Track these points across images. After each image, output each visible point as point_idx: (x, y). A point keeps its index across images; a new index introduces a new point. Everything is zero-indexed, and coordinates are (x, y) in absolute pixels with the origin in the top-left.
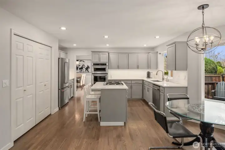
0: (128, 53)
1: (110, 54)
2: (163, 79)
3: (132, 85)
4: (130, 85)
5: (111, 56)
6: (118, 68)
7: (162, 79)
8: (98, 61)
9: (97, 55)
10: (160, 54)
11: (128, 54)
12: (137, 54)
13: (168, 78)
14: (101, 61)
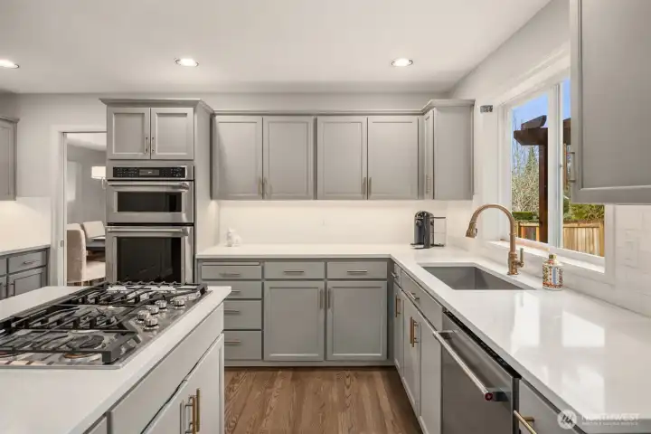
0: (316, 116)
1: (218, 118)
2: (515, 264)
3: (330, 284)
4: (321, 285)
5: (225, 128)
6: (263, 191)
7: (506, 259)
8: (140, 155)
9: (138, 120)
10: (488, 109)
11: (316, 121)
12: (363, 119)
13: (558, 261)
14: (158, 154)
